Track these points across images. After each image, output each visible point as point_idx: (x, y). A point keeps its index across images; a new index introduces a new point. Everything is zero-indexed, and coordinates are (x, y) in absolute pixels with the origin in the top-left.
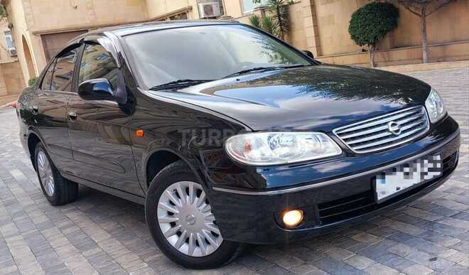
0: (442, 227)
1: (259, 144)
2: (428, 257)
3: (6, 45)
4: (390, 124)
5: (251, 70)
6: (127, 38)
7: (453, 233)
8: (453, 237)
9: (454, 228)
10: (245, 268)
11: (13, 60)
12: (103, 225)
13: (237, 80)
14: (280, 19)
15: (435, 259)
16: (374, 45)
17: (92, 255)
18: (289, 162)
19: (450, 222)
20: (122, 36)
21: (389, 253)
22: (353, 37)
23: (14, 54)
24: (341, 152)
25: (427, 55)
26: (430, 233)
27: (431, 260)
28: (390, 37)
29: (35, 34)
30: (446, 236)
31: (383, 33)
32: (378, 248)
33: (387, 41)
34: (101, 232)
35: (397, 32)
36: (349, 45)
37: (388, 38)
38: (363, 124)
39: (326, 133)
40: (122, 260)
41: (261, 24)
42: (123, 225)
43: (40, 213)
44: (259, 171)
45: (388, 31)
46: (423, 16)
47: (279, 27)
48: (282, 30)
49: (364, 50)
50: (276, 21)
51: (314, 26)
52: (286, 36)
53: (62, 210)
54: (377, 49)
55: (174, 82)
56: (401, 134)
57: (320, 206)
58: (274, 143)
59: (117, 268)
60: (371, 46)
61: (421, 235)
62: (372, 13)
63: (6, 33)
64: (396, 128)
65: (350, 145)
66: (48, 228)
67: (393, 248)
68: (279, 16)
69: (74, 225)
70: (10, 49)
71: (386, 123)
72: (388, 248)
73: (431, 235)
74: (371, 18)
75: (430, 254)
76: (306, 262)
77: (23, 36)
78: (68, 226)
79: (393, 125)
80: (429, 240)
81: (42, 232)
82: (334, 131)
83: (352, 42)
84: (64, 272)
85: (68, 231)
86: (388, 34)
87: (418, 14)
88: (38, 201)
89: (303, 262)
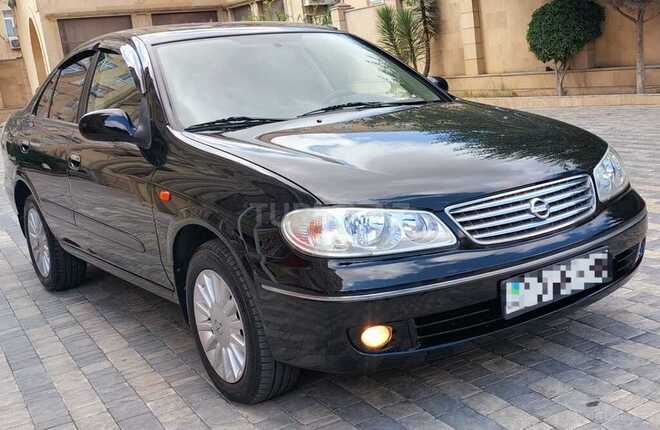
0: (616, 353)
1: (332, 226)
2: (587, 400)
3: (5, 33)
4: (533, 202)
5: (344, 106)
6: (160, 49)
7: (629, 364)
8: (628, 370)
9: (632, 358)
10: (317, 405)
11: (14, 55)
12: (120, 325)
13: (318, 121)
14: (424, 14)
15: (595, 404)
16: (564, 61)
17: (95, 373)
18: (374, 254)
19: (627, 347)
20: (153, 45)
21: (532, 392)
22: (533, 48)
23: (16, 47)
24: (455, 241)
25: (643, 82)
26: (596, 363)
27: (590, 405)
28: (588, 50)
29: (49, 17)
30: (618, 368)
31: (579, 44)
32: (515, 382)
33: (584, 57)
34: (114, 337)
35: (601, 43)
36: (526, 60)
37: (586, 53)
38: (492, 200)
39: (434, 213)
40: (139, 382)
41: (395, 21)
42: (149, 328)
43: (28, 303)
44: (331, 265)
45: (586, 41)
46: (640, 21)
47: (422, 27)
48: (426, 31)
49: (548, 69)
50: (417, 17)
51: (475, 27)
52: (432, 40)
53: (61, 299)
54: (569, 69)
55: (224, 121)
56: (550, 216)
57: (418, 321)
58: (357, 223)
59: (131, 395)
60: (559, 63)
61: (583, 365)
62: (563, 13)
63: (5, 12)
64: (542, 208)
65: (468, 231)
66: (36, 327)
67: (538, 384)
68: (423, 9)
69: (77, 322)
70: (11, 39)
71: (527, 201)
72: (531, 383)
73: (597, 367)
74: (562, 19)
75: (590, 395)
76: (408, 398)
77: (30, 19)
78: (65, 326)
79: (538, 203)
80: (593, 374)
81: (27, 332)
82: (447, 210)
83: (532, 55)
84: (52, 396)
85: (66, 332)
86: (586, 47)
87: (631, 18)
88: (27, 283)
89: (404, 399)
